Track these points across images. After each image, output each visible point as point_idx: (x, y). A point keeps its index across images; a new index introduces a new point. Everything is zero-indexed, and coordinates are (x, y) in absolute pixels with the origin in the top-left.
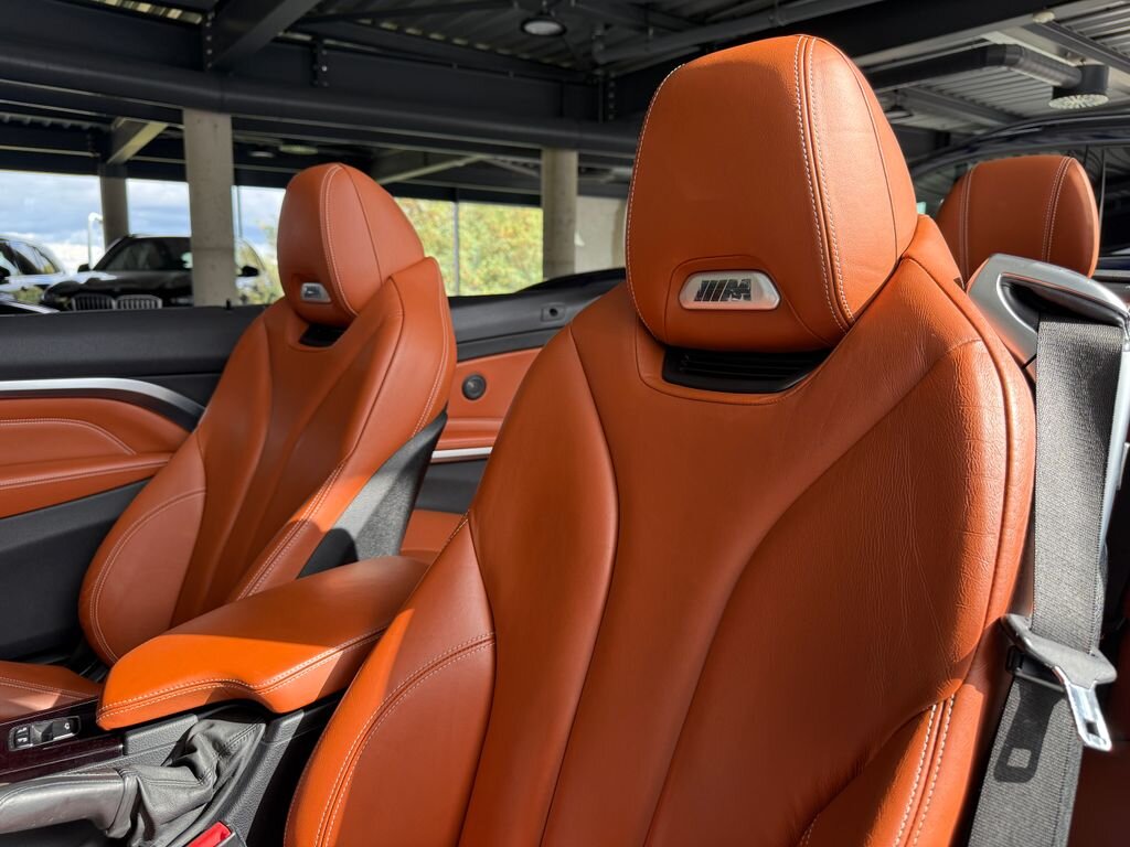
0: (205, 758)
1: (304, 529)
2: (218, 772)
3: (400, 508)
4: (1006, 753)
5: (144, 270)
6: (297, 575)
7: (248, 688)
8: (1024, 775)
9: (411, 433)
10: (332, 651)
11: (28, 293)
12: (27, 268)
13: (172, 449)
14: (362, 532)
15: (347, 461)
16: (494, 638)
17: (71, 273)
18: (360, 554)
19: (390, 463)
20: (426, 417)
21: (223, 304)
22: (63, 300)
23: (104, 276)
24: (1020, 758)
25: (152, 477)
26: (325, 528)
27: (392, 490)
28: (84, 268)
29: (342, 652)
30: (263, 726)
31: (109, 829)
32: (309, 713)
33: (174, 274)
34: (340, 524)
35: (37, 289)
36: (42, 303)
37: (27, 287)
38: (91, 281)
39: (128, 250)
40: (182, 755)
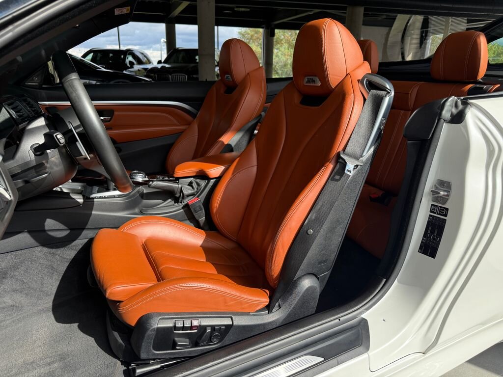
0: (195, 185)
1: (221, 143)
2: (197, 189)
4: (334, 176)
5: (181, 63)
7: (204, 171)
8: (338, 180)
9: (250, 120)
10: (223, 167)
11: (140, 72)
12: (140, 62)
13: (189, 124)
14: (235, 146)
15: (232, 126)
16: (258, 166)
17: (155, 64)
18: (234, 150)
19: (244, 128)
21: (205, 80)
22: (152, 75)
23: (167, 66)
24: (337, 177)
25: (183, 132)
26: (226, 143)
27: (244, 135)
28: (160, 62)
29: (225, 167)
30: (207, 181)
31: (176, 194)
32: (216, 179)
33: (192, 65)
34: (230, 143)
35: (143, 70)
36: (145, 76)
37: (140, 69)
38: (162, 67)
39: (175, 55)
40: (190, 184)
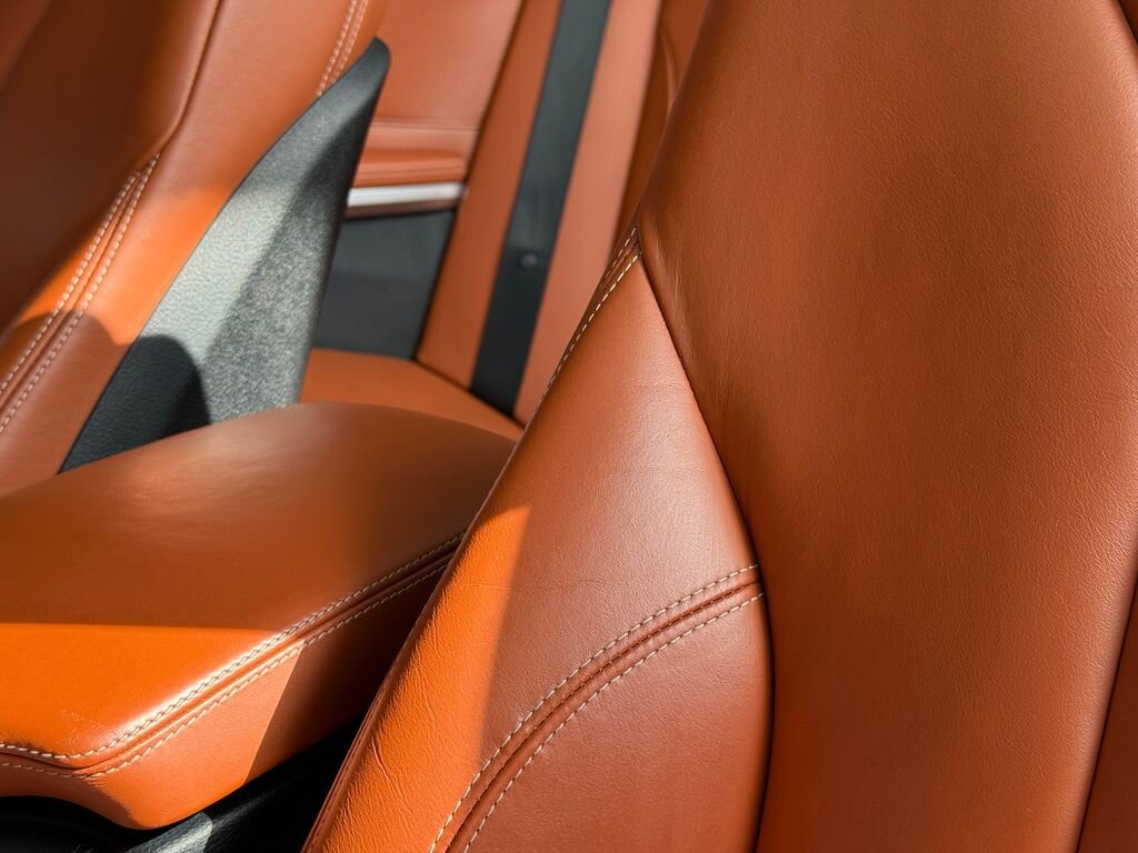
1: (69, 339)
3: (301, 287)
6: (57, 465)
7: (54, 765)
9: (317, 87)
10: (273, 640)
14: (217, 346)
15: (163, 151)
16: (761, 581)
18: (216, 404)
19: (272, 163)
20: (349, 43)
26: (125, 334)
27: (280, 236)
29: (301, 643)
32: (229, 818)
34: (160, 324)
